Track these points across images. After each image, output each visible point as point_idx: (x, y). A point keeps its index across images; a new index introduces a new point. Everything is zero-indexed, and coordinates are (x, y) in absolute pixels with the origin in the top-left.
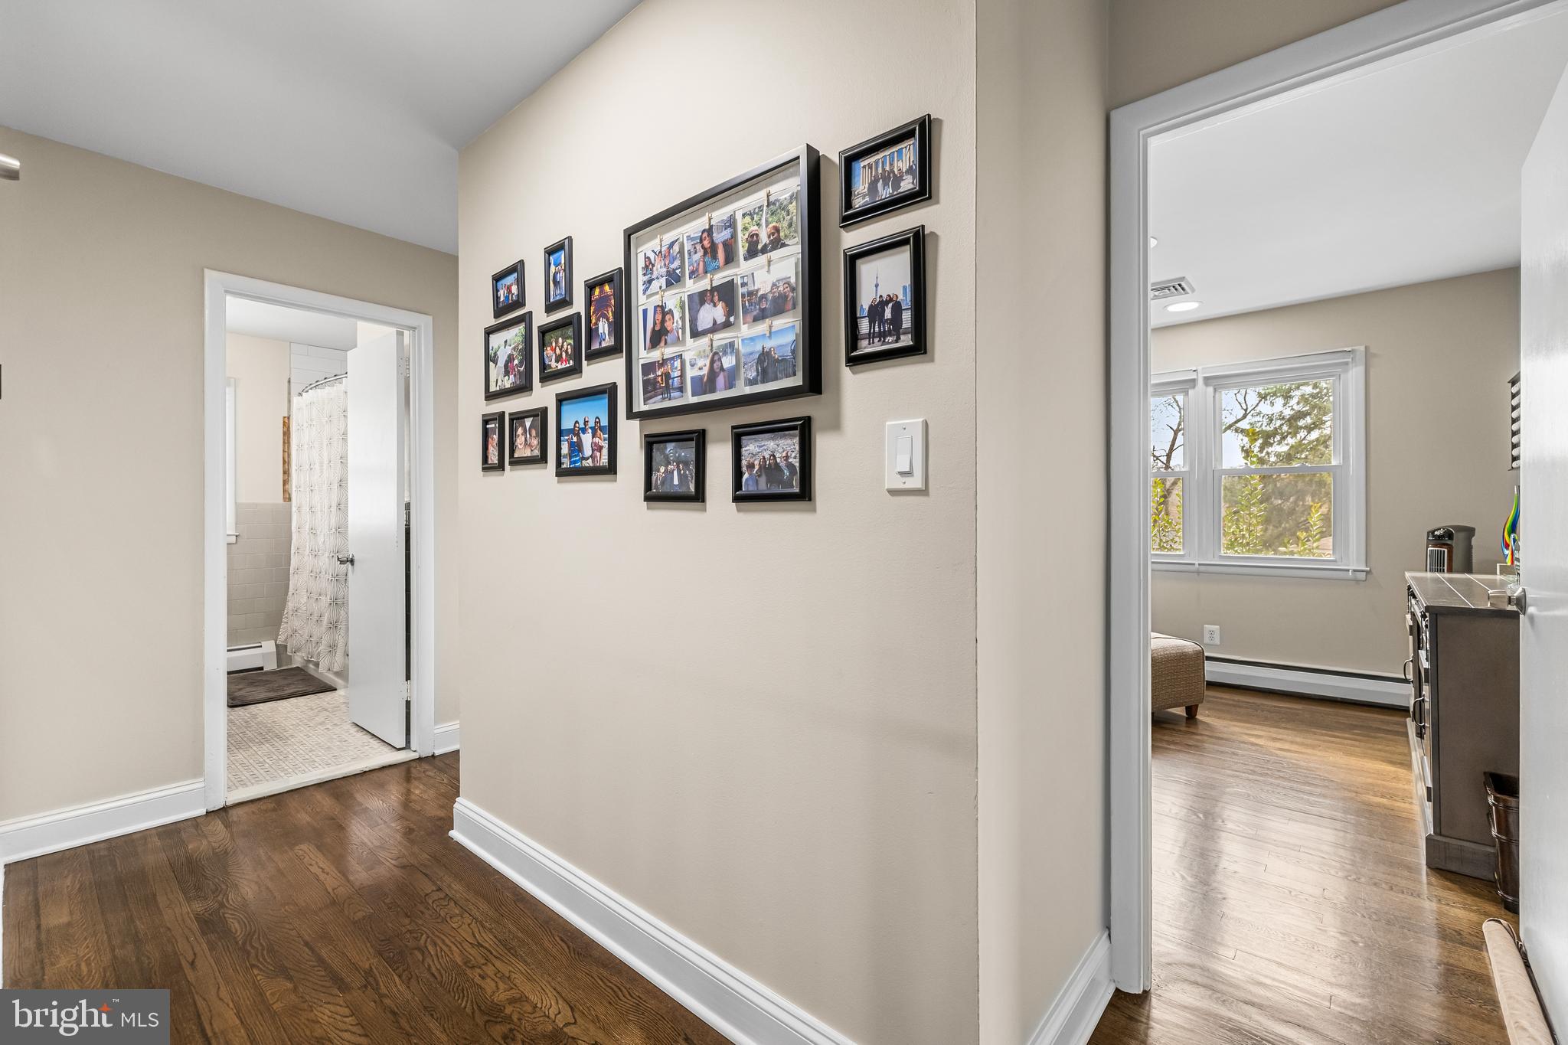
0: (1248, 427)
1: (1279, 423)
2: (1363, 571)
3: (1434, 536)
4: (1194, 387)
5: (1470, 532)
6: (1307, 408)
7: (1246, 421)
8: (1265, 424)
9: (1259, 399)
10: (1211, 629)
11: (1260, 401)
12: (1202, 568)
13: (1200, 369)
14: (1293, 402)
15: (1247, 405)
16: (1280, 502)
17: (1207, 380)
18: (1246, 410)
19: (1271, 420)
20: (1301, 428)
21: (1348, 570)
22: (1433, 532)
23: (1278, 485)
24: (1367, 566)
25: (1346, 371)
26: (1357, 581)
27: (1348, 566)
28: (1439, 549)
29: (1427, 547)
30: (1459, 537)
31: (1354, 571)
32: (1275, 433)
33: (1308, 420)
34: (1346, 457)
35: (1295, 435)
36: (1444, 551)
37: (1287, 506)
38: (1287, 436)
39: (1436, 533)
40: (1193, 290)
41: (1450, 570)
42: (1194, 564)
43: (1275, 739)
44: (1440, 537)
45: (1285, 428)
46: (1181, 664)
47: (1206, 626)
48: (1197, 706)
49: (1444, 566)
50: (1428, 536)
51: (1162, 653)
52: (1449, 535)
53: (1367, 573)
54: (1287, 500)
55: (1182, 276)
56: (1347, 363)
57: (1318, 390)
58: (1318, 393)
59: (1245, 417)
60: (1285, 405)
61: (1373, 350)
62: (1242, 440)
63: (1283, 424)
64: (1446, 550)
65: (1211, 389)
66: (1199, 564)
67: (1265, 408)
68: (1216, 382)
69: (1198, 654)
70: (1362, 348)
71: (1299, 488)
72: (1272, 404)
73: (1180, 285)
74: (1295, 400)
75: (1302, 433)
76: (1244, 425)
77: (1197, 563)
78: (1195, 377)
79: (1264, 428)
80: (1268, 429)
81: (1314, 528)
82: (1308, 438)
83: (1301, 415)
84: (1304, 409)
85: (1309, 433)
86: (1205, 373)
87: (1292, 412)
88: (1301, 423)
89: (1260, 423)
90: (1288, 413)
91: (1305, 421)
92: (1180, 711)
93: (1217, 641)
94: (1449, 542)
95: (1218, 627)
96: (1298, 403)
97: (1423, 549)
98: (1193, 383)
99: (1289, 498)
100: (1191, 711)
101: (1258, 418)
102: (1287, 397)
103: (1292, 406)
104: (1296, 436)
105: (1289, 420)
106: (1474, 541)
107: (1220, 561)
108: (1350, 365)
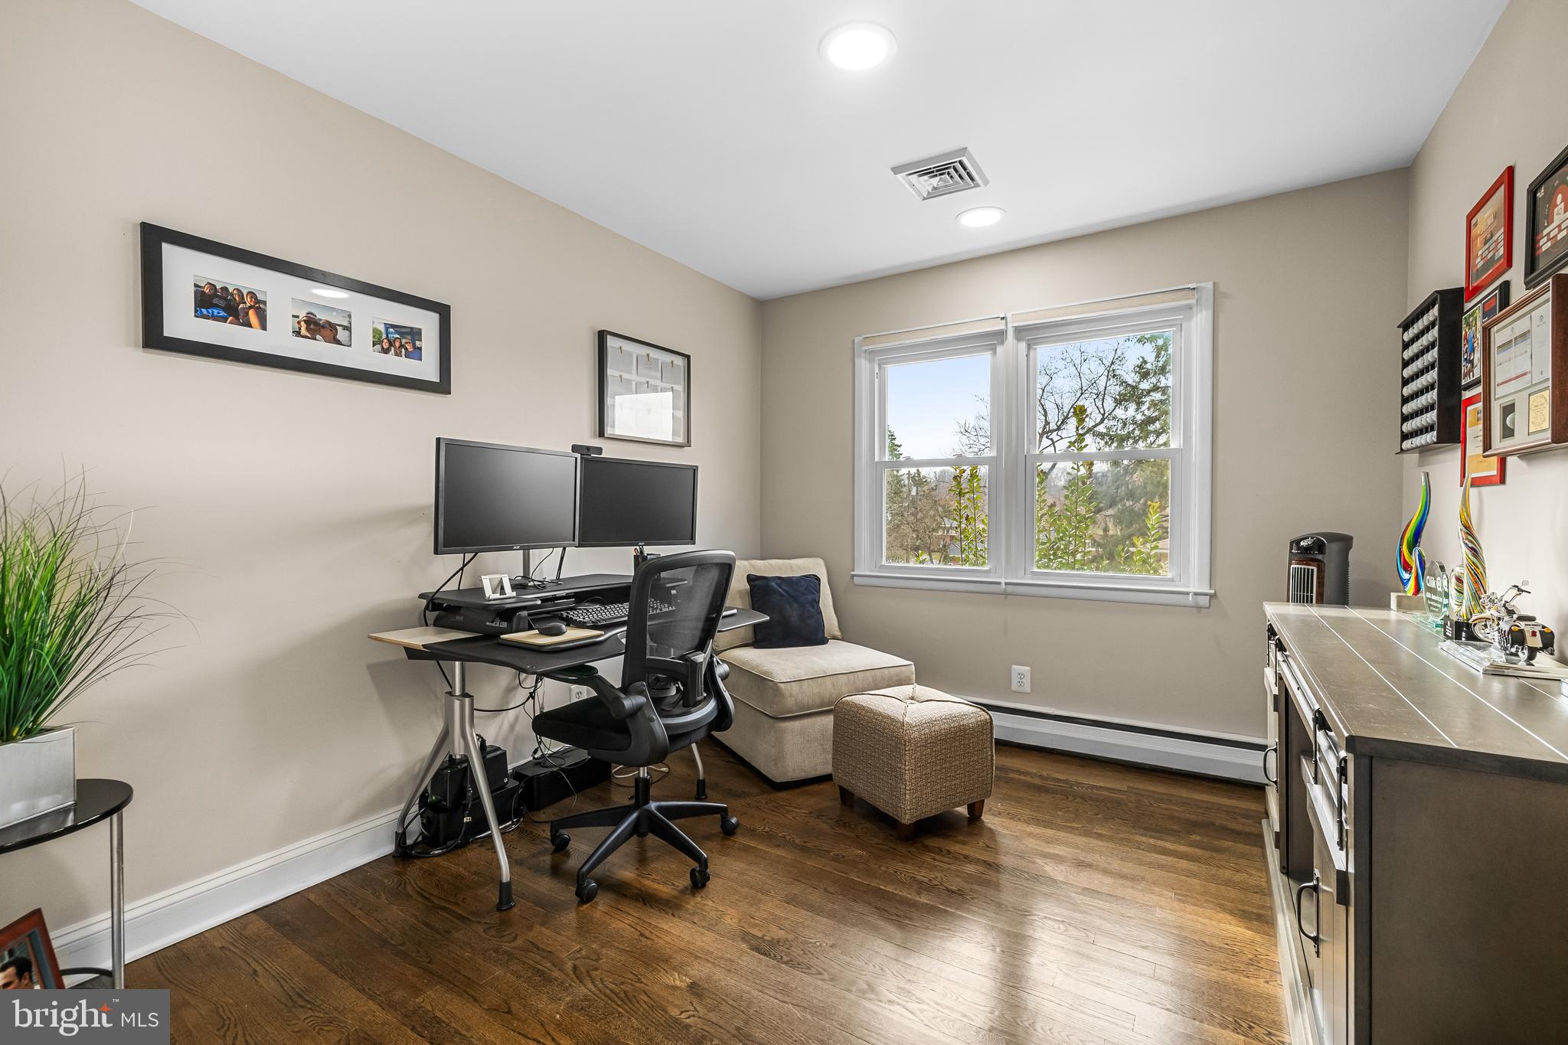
0: (1105, 431)
1: (1132, 427)
2: (1206, 594)
3: (1299, 548)
4: (1002, 343)
5: (1346, 541)
6: (1157, 413)
7: (1103, 425)
8: (1119, 428)
9: (1114, 405)
10: (1021, 672)
11: (1116, 406)
12: (1010, 589)
13: (1009, 316)
14: (1144, 408)
15: (1104, 411)
16: (1131, 503)
17: (1020, 332)
18: (1103, 415)
19: (1125, 424)
20: (1151, 432)
21: (1188, 594)
22: (1298, 542)
23: (1130, 487)
24: (1211, 588)
25: (1189, 319)
26: (1199, 608)
27: (1188, 587)
28: (1306, 567)
29: (1290, 564)
30: (1332, 549)
31: (1196, 594)
32: (1128, 437)
33: (1157, 425)
34: (1187, 438)
35: (1145, 438)
36: (1312, 570)
37: (1138, 506)
38: (1139, 440)
39: (1302, 543)
40: (986, 182)
41: (1321, 600)
42: (1000, 583)
43: (1081, 865)
44: (1307, 549)
45: (1137, 432)
46: (957, 744)
47: (1014, 666)
48: (982, 802)
49: (1312, 592)
50: (1291, 549)
51: (927, 731)
52: (1319, 546)
53: (1212, 596)
54: (1138, 501)
55: (961, 145)
56: (1190, 307)
57: (1166, 397)
58: (1166, 399)
59: (1102, 421)
60: (1137, 410)
61: (1222, 288)
62: (1099, 443)
63: (1134, 429)
64: (1315, 569)
65: (1023, 345)
66: (1006, 584)
67: (1120, 413)
68: (1030, 334)
69: (982, 726)
70: (1210, 285)
71: (1148, 490)
72: (1126, 409)
73: (961, 162)
74: (1147, 405)
75: (1152, 438)
76: (1101, 429)
77: (1003, 581)
78: (1004, 327)
79: (1119, 432)
80: (1122, 432)
81: (1152, 533)
82: (1157, 442)
83: (1151, 420)
84: (1154, 415)
85: (1157, 437)
86: (1015, 322)
87: (1143, 418)
88: (1151, 428)
89: (1116, 427)
90: (1139, 417)
91: (1154, 427)
92: (963, 810)
93: (1027, 688)
94: (1320, 557)
95: (1028, 668)
96: (1149, 409)
97: (1284, 567)
98: (1000, 335)
99: (1140, 500)
100: (975, 810)
101: (1112, 423)
102: (1139, 404)
103: (1143, 411)
104: (1146, 440)
105: (1140, 425)
106: (1352, 555)
107: (1032, 579)
108: (1194, 309)
